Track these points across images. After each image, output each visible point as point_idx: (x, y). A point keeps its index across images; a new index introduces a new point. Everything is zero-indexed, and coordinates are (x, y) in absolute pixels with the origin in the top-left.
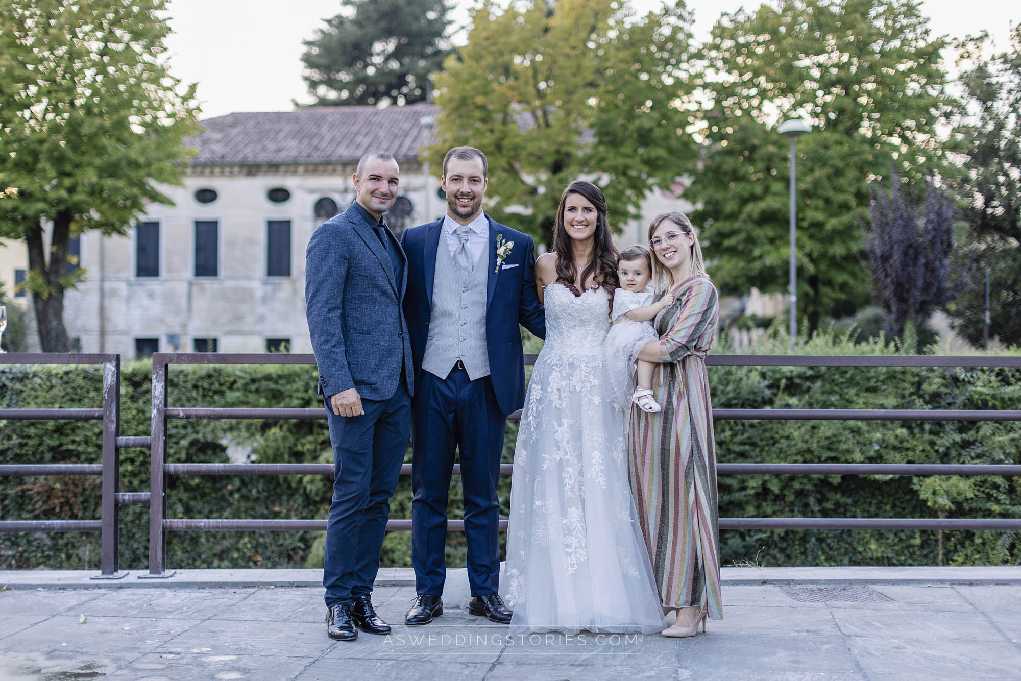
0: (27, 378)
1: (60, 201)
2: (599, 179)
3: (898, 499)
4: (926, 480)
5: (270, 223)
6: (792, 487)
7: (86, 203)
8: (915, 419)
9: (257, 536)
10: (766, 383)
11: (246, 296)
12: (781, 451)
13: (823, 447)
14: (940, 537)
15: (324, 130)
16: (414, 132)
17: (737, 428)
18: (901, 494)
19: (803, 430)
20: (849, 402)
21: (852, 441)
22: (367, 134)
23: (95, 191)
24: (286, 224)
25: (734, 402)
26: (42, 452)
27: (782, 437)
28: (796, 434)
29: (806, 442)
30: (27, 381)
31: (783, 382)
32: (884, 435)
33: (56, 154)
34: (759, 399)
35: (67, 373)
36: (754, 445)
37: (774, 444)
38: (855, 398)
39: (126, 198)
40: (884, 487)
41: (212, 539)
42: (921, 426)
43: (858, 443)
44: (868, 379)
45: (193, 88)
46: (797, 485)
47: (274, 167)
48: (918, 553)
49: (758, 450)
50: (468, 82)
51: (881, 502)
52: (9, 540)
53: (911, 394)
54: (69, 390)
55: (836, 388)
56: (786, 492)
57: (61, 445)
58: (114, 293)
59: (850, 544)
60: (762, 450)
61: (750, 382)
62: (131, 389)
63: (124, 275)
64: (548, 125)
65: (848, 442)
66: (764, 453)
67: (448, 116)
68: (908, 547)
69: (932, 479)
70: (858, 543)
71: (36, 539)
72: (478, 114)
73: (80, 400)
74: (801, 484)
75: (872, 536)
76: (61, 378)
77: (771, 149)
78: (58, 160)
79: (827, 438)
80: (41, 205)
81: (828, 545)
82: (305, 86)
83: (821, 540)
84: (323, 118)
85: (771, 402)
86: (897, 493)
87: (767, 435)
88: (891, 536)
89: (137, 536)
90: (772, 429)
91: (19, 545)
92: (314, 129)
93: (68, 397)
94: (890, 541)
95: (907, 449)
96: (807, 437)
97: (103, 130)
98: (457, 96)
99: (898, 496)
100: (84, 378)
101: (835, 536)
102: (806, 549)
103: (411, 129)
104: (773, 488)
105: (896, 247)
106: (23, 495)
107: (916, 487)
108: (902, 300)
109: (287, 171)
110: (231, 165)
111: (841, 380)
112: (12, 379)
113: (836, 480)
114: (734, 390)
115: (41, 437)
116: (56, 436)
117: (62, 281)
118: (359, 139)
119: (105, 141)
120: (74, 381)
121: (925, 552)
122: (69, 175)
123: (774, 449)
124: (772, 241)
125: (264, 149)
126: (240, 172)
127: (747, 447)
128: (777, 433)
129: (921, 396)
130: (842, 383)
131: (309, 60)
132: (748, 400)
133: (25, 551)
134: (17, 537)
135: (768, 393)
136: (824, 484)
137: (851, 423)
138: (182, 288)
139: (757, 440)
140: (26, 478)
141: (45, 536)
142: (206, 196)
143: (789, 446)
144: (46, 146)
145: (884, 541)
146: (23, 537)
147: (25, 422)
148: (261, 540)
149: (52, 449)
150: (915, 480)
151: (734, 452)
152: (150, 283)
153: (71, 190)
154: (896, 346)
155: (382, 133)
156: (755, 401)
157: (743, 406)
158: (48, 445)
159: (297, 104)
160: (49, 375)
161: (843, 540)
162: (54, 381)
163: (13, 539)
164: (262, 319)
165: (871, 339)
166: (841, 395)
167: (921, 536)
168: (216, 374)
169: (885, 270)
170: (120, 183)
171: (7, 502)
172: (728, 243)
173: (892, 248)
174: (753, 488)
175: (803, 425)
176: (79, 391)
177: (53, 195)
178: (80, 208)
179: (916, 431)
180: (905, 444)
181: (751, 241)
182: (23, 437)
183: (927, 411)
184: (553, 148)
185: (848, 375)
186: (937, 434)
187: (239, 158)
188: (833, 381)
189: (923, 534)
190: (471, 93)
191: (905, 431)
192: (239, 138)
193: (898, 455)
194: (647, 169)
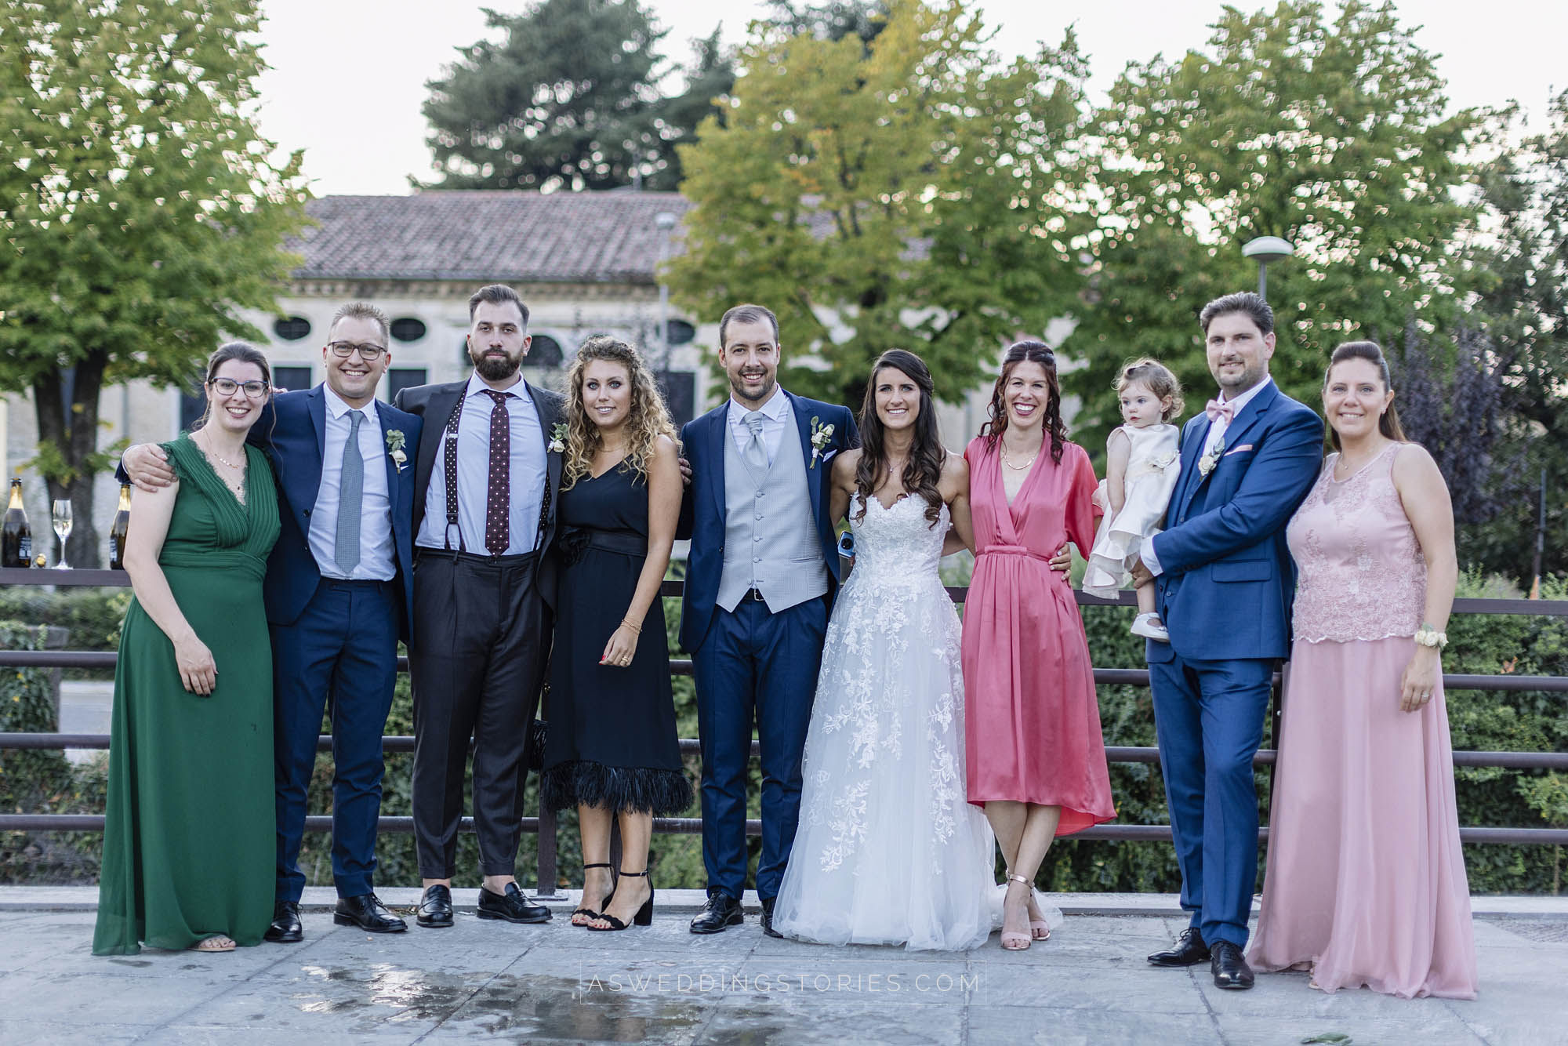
2: (934, 317)
3: (1491, 808)
4: (1536, 781)
5: (394, 374)
7: (134, 337)
8: (1524, 690)
9: (561, 851)
14: (1555, 864)
15: (477, 227)
18: (1495, 800)
22: (545, 235)
24: (420, 373)
32: (1480, 715)
33: (86, 258)
42: (1531, 701)
45: (297, 157)
47: (400, 285)
48: (1519, 886)
50: (734, 160)
64: (858, 232)
67: (703, 212)
68: (1504, 879)
69: (1546, 780)
72: (750, 211)
78: (92, 269)
80: (64, 339)
82: (428, 154)
84: (474, 207)
86: (1489, 799)
88: (1483, 862)
89: (388, 848)
92: (461, 226)
95: (1511, 737)
97: (161, 222)
98: (719, 183)
99: (1490, 804)
107: (1523, 792)
109: (421, 291)
110: (333, 280)
117: (90, 460)
118: (533, 243)
119: (165, 239)
121: (1530, 885)
125: (384, 255)
126: (347, 291)
131: (433, 114)
142: (294, 328)
144: (72, 246)
148: (569, 856)
150: (1521, 781)
153: (112, 316)
155: (569, 235)
159: (415, 184)
167: (1524, 863)
170: (189, 307)
177: (81, 323)
178: (121, 345)
179: (1524, 710)
180: (1508, 729)
183: (1545, 677)
184: (868, 268)
186: (1555, 715)
187: (345, 268)
189: (1527, 856)
190: (743, 179)
191: (1510, 710)
192: (344, 237)
193: (1498, 745)
194: (1010, 304)
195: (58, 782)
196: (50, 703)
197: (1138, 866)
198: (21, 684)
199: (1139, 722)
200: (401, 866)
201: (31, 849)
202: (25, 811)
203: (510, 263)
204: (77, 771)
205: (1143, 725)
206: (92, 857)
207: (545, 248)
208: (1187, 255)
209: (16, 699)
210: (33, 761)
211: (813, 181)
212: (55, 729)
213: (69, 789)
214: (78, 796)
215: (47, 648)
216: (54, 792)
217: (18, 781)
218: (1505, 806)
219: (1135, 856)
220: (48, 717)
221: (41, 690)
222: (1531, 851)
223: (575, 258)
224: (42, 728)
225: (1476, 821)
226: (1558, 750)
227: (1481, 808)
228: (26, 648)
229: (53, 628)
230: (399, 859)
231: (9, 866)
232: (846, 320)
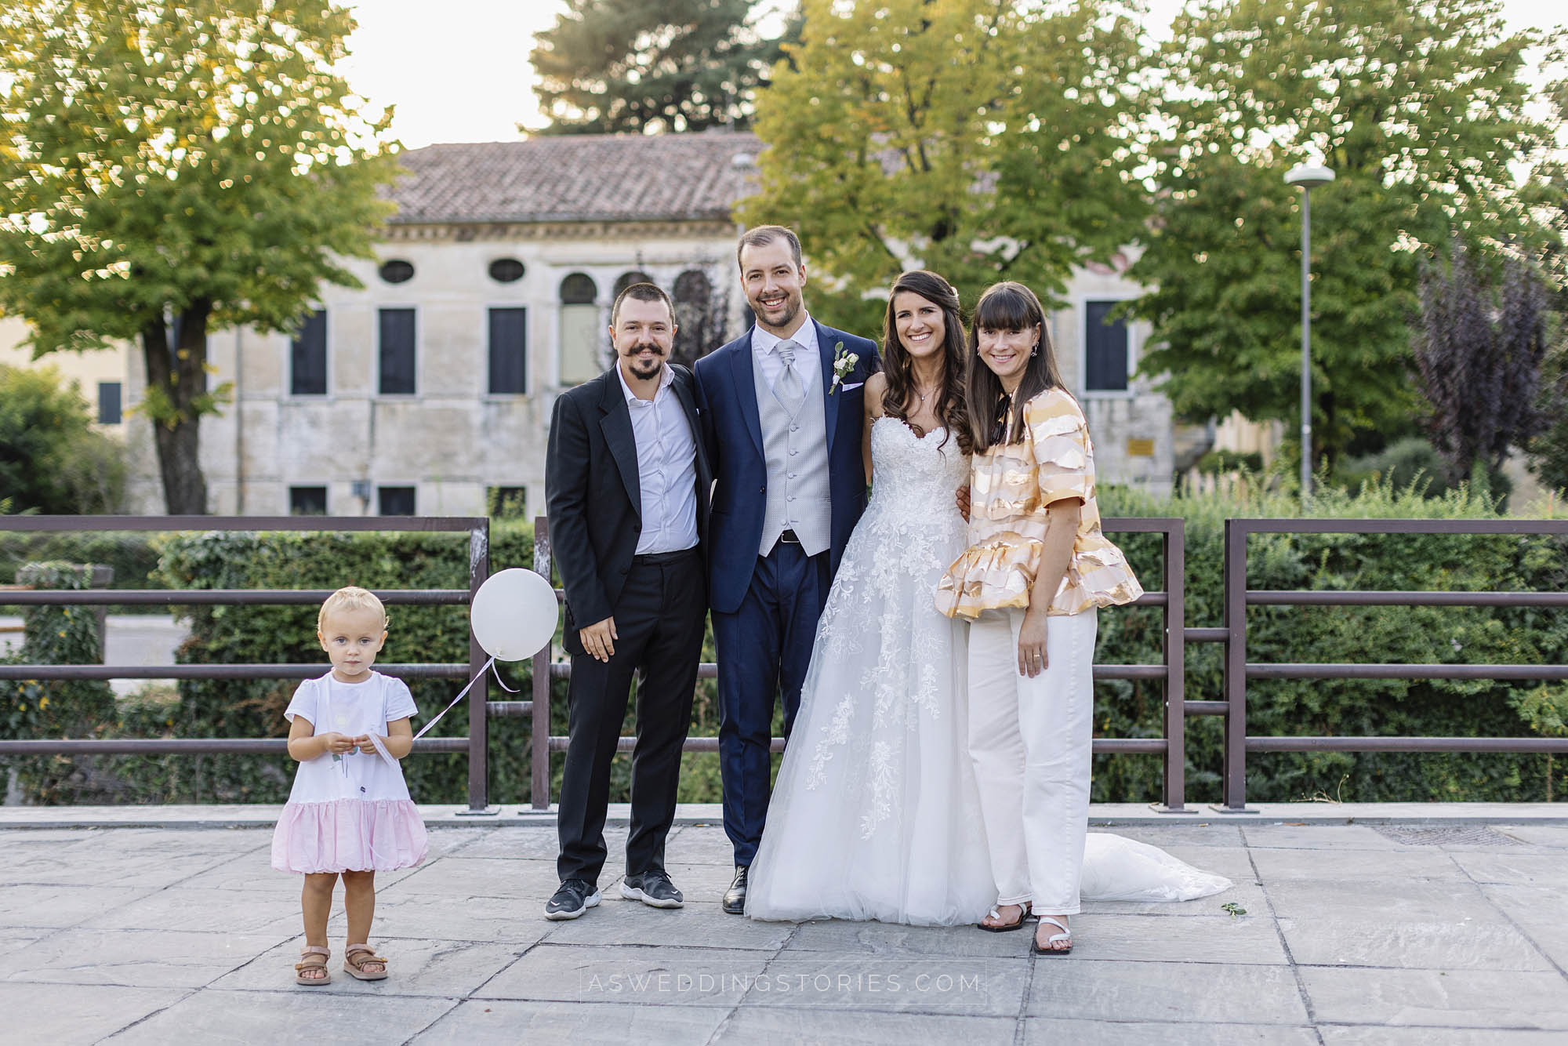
0: (251, 548)
1: (195, 283)
2: (1003, 247)
3: (1486, 720)
4: (1527, 692)
5: (494, 312)
6: (1337, 703)
7: (235, 285)
8: (1512, 604)
10: (1300, 555)
11: (457, 422)
12: (1322, 652)
13: (1382, 647)
14: (1548, 774)
15: (573, 171)
16: (711, 174)
17: (1259, 619)
18: (1490, 714)
19: (1354, 622)
20: (1418, 583)
21: (1423, 637)
22: (639, 176)
23: (248, 268)
24: (520, 313)
25: (1257, 582)
26: (275, 653)
27: (1323, 633)
28: (1343, 628)
29: (1358, 639)
30: (250, 553)
31: (1326, 552)
32: (1469, 629)
33: (189, 211)
34: (1290, 577)
35: (307, 541)
36: (1284, 643)
37: (1311, 643)
38: (1427, 577)
39: (293, 278)
40: (1467, 704)
41: (514, 776)
42: (1521, 616)
43: (1431, 640)
44: (1446, 550)
45: (390, 110)
46: (1344, 701)
47: (499, 228)
48: (1515, 795)
49: (1290, 650)
51: (1462, 725)
52: (229, 777)
53: (1507, 571)
54: (312, 565)
55: (1400, 563)
56: (1329, 710)
57: (302, 642)
58: (259, 418)
59: (1418, 784)
60: (1294, 652)
61: (1277, 554)
62: (397, 564)
63: (273, 391)
64: (926, 167)
65: (1418, 639)
66: (1298, 655)
67: (777, 153)
68: (1501, 789)
69: (1537, 692)
70: (1430, 783)
71: (266, 776)
72: (821, 149)
73: (327, 580)
74: (1351, 698)
75: (1451, 773)
76: (300, 548)
77: (1265, 202)
78: (194, 222)
79: (1389, 634)
80: (168, 289)
81: (1388, 786)
82: (536, 98)
83: (1377, 779)
84: (571, 151)
85: (1306, 583)
86: (1485, 711)
87: (1303, 629)
88: (1478, 773)
90: (1309, 621)
91: (241, 783)
92: (559, 170)
93: (310, 575)
94: (1475, 781)
95: (1501, 650)
96: (1360, 632)
98: (790, 124)
99: (1486, 716)
100: (332, 548)
101: (1398, 774)
102: (1357, 791)
103: (706, 167)
104: (1311, 705)
105: (1460, 352)
106: (246, 713)
107: (1513, 704)
108: (1468, 431)
109: (518, 233)
110: (435, 224)
111: (1407, 551)
112: (230, 551)
113: (1401, 693)
114: (1256, 566)
115: (272, 632)
116: (294, 630)
117: (197, 402)
118: (627, 184)
119: (263, 192)
120: (317, 553)
121: (1526, 794)
122: (209, 243)
123: (1312, 649)
124: (1265, 341)
125: (484, 199)
126: (449, 233)
127: (1274, 647)
128: (1317, 626)
129: (1521, 575)
130: (1409, 555)
131: (540, 62)
132: (1275, 579)
133: (251, 792)
134: (239, 771)
135: (1302, 569)
136: (1384, 697)
137: (1422, 611)
138: (362, 410)
139: (1288, 637)
140: (252, 690)
141: (277, 772)
142: (397, 271)
143: (1334, 645)
144: (176, 201)
145: (1467, 780)
146: (246, 773)
147: (250, 610)
149: (288, 648)
150: (1513, 693)
151: (1256, 653)
152: (313, 404)
153: (213, 266)
154: (1485, 502)
155: (662, 176)
156: (1285, 581)
157: (1267, 588)
158: (284, 643)
159: (522, 129)
160: (283, 543)
161: (1409, 778)
162: (290, 553)
163: (234, 775)
164: (481, 457)
165: (1449, 493)
166: (1405, 573)
167: (1520, 774)
168: (514, 542)
169: (1443, 387)
170: (287, 255)
171: (222, 723)
172: (1198, 344)
173: (1454, 354)
174: (1283, 704)
175: (1353, 615)
176: (325, 566)
177: (185, 274)
178: (223, 293)
179: (1514, 624)
180: (1498, 642)
181: (1234, 341)
182: (245, 631)
183: (1532, 594)
184: (936, 203)
185: (1417, 544)
186: (1544, 628)
187: (447, 213)
188: (1396, 551)
189: (1523, 768)
190: (812, 119)
191: (1498, 623)
192: (445, 184)
193: (1488, 658)
194: (1076, 232)
195: (103, 712)
196: (96, 637)
197: (1128, 781)
198: (67, 620)
199: (1127, 641)
200: (422, 788)
201: (76, 776)
202: (72, 737)
203: (605, 204)
204: (120, 702)
205: (1131, 643)
206: (132, 783)
207: (639, 188)
208: (1249, 181)
209: (63, 634)
210: (79, 692)
211: (880, 120)
212: (101, 662)
213: (113, 719)
214: (121, 725)
215: (93, 587)
216: (99, 721)
217: (65, 712)
218: (1501, 718)
219: (1125, 771)
220: (93, 651)
221: (86, 626)
222: (1527, 763)
223: (669, 197)
224: (87, 662)
225: (1473, 732)
226: (1550, 663)
227: (1477, 720)
228: (72, 588)
229: (100, 567)
230: (421, 782)
231: (56, 792)
232: (915, 252)
